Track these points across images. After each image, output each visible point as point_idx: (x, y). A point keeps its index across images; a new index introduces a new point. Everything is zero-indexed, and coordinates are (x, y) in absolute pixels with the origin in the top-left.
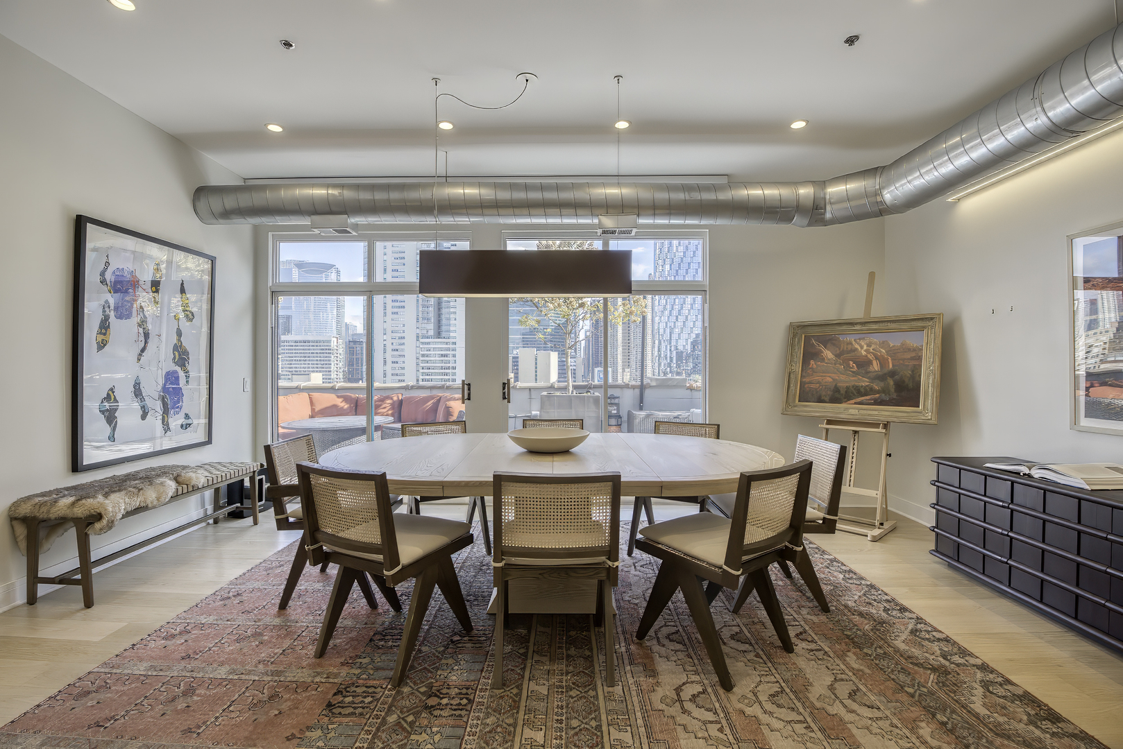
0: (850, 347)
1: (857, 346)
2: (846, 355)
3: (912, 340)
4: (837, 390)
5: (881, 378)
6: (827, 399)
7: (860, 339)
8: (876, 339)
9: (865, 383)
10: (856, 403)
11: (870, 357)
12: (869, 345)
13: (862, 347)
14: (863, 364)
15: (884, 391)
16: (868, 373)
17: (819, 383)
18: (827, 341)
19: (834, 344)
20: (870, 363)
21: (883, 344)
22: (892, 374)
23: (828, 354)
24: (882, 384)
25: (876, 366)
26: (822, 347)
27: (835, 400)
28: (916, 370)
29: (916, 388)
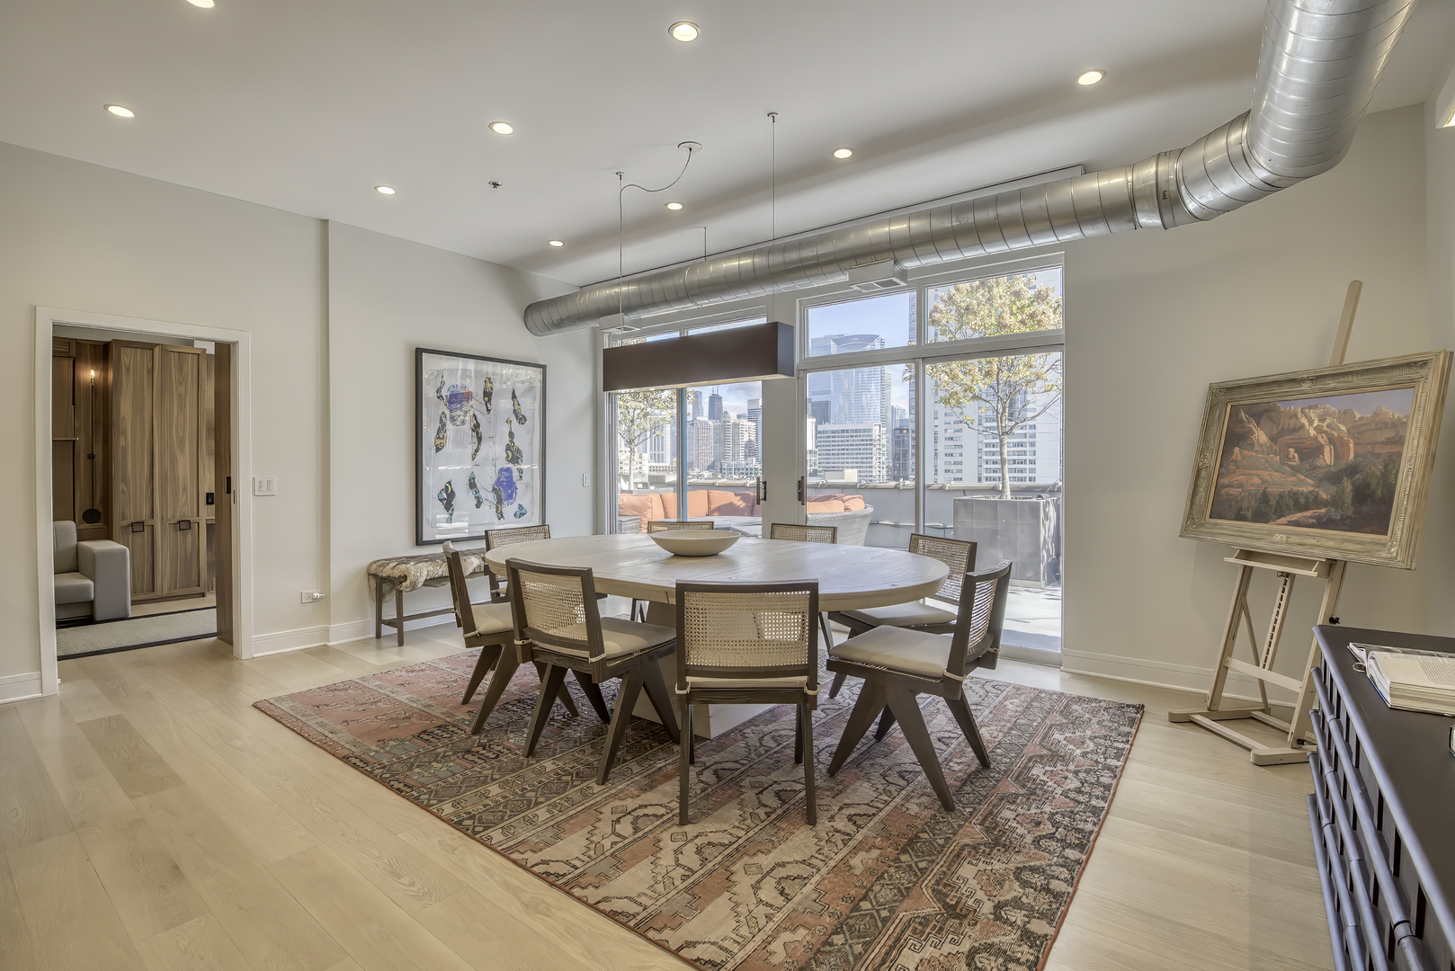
0: (1293, 422)
1: (1304, 421)
2: (1286, 435)
3: (1392, 404)
4: (1265, 498)
5: (1334, 478)
6: (1249, 514)
7: (1310, 408)
8: (1333, 406)
9: (1306, 486)
10: (1296, 524)
11: (1322, 439)
12: (1322, 419)
13: (1311, 422)
14: (1310, 452)
15: (1335, 502)
16: (1315, 468)
17: (1241, 486)
18: (1259, 414)
19: (1270, 419)
20: (1318, 450)
21: (1346, 415)
22: (1352, 470)
23: (1261, 436)
24: (1333, 489)
25: (1328, 457)
26: (1253, 425)
27: (1260, 516)
28: (1392, 463)
29: (1387, 501)
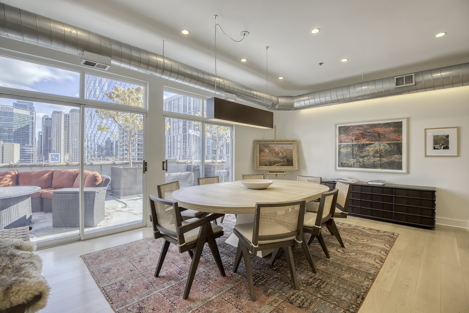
0: (273, 149)
1: (275, 148)
2: (272, 151)
3: (290, 147)
4: (270, 162)
5: (283, 158)
6: (268, 165)
7: (276, 146)
8: (280, 146)
9: (278, 160)
10: (276, 166)
11: (279, 152)
12: (278, 148)
13: (276, 149)
14: (277, 154)
15: (284, 162)
16: (279, 156)
17: (265, 160)
19: (268, 147)
20: (279, 153)
21: (282, 148)
22: (285, 157)
23: (267, 150)
24: (283, 160)
25: (281, 154)
26: (264, 148)
27: (270, 165)
28: (291, 156)
29: (292, 161)
